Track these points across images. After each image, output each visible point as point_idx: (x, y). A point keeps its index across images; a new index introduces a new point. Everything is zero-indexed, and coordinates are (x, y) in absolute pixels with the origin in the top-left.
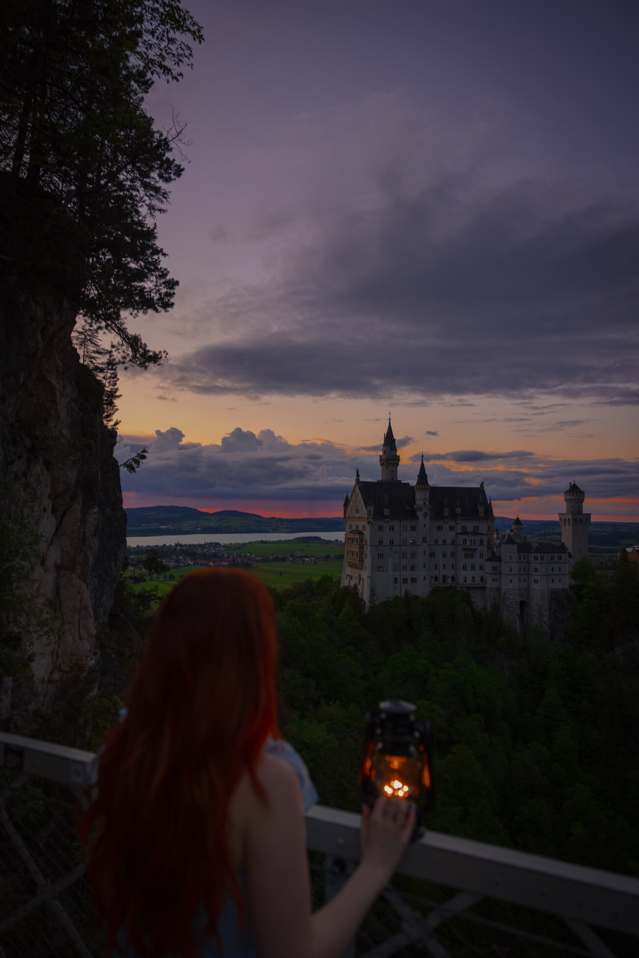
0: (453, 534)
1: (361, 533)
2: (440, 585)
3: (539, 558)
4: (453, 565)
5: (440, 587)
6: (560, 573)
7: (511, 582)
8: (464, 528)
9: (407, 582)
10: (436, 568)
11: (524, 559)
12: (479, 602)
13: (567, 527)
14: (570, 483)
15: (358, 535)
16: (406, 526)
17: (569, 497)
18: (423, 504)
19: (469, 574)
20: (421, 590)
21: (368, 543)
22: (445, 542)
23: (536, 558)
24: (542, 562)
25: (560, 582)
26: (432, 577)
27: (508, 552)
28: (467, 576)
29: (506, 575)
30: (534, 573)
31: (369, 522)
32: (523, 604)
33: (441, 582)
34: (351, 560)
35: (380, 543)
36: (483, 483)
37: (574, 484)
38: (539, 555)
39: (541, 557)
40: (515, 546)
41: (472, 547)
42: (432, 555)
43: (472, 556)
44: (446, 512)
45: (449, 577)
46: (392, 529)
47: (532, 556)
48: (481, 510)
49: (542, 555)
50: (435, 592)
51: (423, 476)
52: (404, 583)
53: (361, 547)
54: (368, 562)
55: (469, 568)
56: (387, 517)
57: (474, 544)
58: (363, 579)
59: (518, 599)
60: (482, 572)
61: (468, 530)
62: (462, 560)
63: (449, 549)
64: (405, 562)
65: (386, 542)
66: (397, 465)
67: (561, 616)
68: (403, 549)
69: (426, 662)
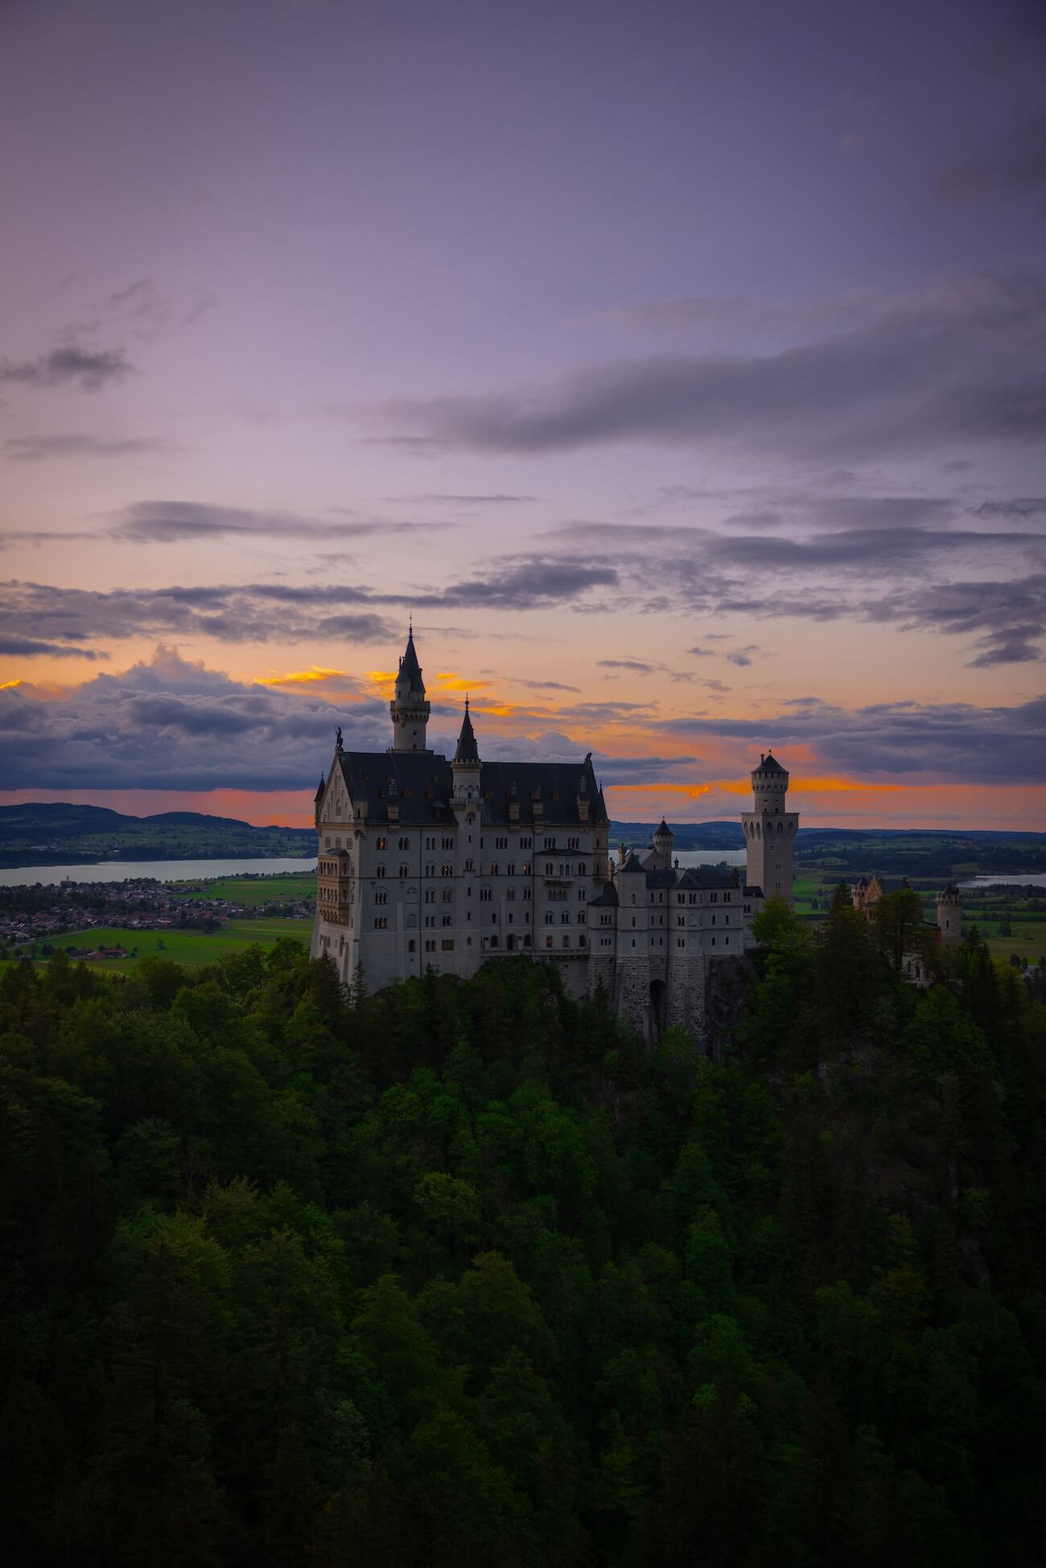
0: (528, 853)
1: (344, 855)
2: (500, 954)
3: (687, 898)
4: (527, 915)
5: (500, 957)
6: (727, 927)
7: (634, 946)
8: (550, 842)
9: (433, 949)
10: (494, 921)
11: (661, 901)
12: (576, 985)
13: (756, 839)
14: (763, 756)
15: (338, 858)
16: (433, 839)
17: (760, 782)
18: (466, 796)
19: (557, 931)
20: (463, 963)
21: (357, 874)
22: (511, 870)
23: (681, 899)
24: (691, 905)
25: (727, 943)
26: (487, 939)
27: (630, 887)
28: (553, 936)
29: (624, 931)
30: (678, 928)
31: (357, 833)
32: (658, 989)
33: (505, 948)
34: (327, 906)
35: (381, 872)
36: (589, 755)
37: (770, 758)
38: (686, 893)
39: (691, 895)
40: (643, 877)
41: (562, 880)
42: (486, 895)
43: (563, 897)
44: (515, 811)
45: (520, 938)
46: (404, 844)
47: (674, 894)
48: (583, 807)
49: (693, 892)
50: (489, 967)
51: (467, 740)
52: (427, 950)
53: (344, 881)
54: (355, 910)
55: (557, 919)
56: (394, 822)
57: (567, 873)
58: (347, 943)
59: (648, 978)
60: (582, 927)
61: (558, 846)
62: (545, 905)
63: (520, 884)
64: (430, 910)
65: (392, 871)
66: (426, 720)
67: (726, 1008)
68: (427, 884)
69: (453, 1100)
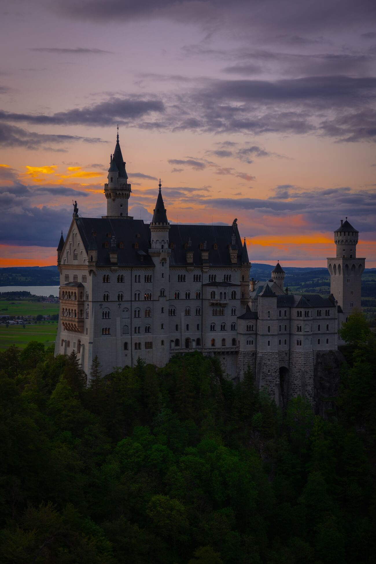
0: (198, 285)
1: (80, 286)
2: (182, 351)
3: (303, 313)
4: (198, 325)
5: (182, 353)
6: (328, 332)
7: (269, 345)
8: (212, 277)
9: (140, 348)
10: (177, 329)
11: (285, 316)
12: (230, 370)
13: (337, 275)
14: (342, 221)
15: (77, 289)
16: (139, 276)
17: (340, 238)
18: (160, 247)
19: (218, 335)
20: (159, 357)
21: (90, 299)
22: (188, 296)
23: (299, 314)
24: (306, 318)
25: (327, 342)
26: (172, 341)
27: (266, 307)
28: (215, 339)
29: (263, 335)
30: (297, 333)
31: (91, 272)
32: (284, 372)
33: (184, 347)
34: (68, 320)
35: (106, 298)
36: (236, 220)
37: (346, 222)
38: (303, 310)
39: (305, 312)
40: (275, 300)
41: (222, 302)
42: (172, 313)
43: (222, 313)
44: (190, 257)
45: (194, 340)
46: (120, 279)
47: (295, 311)
48: (234, 255)
49: (307, 310)
50: (175, 359)
51: (160, 210)
52: (136, 348)
53: (81, 304)
54: (89, 323)
55: (218, 327)
56: (114, 264)
57: (225, 298)
58: (83, 345)
59: (278, 365)
60: (234, 333)
61: (218, 280)
62: (210, 319)
63: (193, 305)
64: (137, 322)
65: (113, 297)
66: (128, 196)
67: (328, 385)
68: (135, 305)
69: (164, 447)
